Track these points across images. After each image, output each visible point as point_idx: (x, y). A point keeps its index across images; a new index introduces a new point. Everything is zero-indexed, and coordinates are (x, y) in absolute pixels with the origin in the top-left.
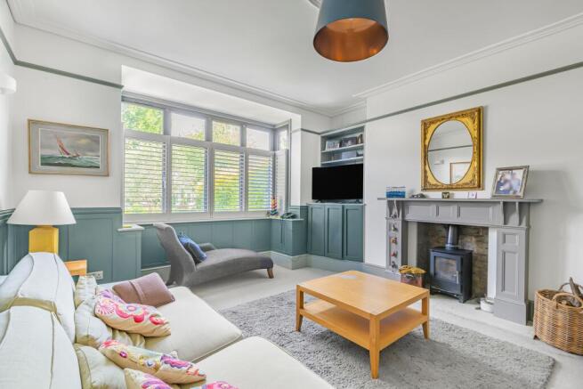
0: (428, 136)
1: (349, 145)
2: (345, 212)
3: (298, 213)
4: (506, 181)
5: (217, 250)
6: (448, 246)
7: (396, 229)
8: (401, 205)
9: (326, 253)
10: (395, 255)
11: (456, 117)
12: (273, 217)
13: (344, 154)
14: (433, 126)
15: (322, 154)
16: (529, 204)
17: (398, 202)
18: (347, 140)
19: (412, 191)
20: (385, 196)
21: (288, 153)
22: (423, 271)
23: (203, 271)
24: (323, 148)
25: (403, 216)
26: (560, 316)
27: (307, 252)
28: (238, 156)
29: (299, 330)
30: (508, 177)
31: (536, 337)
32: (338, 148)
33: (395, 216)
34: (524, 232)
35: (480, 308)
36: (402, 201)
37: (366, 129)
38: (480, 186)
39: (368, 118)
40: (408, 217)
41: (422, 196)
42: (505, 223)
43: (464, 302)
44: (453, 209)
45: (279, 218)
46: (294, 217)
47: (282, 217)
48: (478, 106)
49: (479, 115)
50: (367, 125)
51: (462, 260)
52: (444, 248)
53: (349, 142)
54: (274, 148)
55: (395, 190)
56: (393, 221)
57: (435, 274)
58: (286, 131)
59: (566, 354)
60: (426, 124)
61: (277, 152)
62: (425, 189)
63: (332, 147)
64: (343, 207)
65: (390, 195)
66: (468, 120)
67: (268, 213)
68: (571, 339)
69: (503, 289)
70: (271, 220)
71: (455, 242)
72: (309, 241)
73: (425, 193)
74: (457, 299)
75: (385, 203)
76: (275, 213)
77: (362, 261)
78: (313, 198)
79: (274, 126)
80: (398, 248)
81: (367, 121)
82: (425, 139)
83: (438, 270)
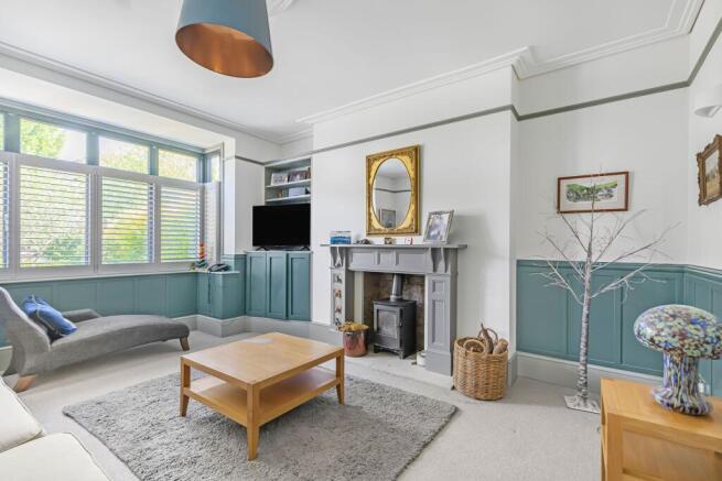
0: (373, 174)
1: (298, 180)
2: (289, 262)
3: (231, 263)
4: (436, 226)
5: (101, 319)
6: (393, 297)
7: (339, 280)
8: (344, 252)
9: (269, 313)
10: (339, 311)
11: (398, 154)
12: (200, 270)
13: (291, 191)
14: (377, 163)
15: (267, 189)
16: (456, 250)
17: (342, 249)
18: (295, 174)
19: (358, 236)
20: (329, 243)
21: (220, 186)
22: (366, 327)
23: (63, 349)
24: (268, 181)
25: (347, 265)
26: (469, 362)
27: (245, 313)
28: (146, 187)
29: (184, 414)
30: (437, 221)
31: (453, 388)
32: (286, 183)
33: (339, 265)
34: (448, 279)
35: (416, 363)
36: (347, 248)
37: (314, 162)
38: (417, 231)
39: (315, 149)
40: (352, 267)
41: (367, 242)
42: (435, 270)
43: (405, 357)
44: (392, 256)
45: (206, 271)
46: (227, 269)
47: (210, 270)
48: (415, 144)
49: (416, 153)
50: (315, 158)
51: (401, 311)
52: (388, 299)
53: (298, 177)
54: (204, 178)
55: (340, 235)
56: (337, 271)
57: (378, 329)
58: (218, 158)
59: (472, 401)
60: (370, 160)
61: (207, 185)
62: (369, 234)
63: (279, 180)
64: (287, 255)
65: (334, 241)
66: (406, 159)
67: (193, 264)
68: (476, 385)
69: (433, 341)
70: (197, 273)
71: (400, 292)
72: (248, 298)
73: (369, 239)
74: (397, 354)
75: (328, 249)
76: (203, 264)
77: (309, 320)
78: (254, 244)
79: (203, 150)
80: (341, 303)
81: (314, 152)
82: (369, 177)
83: (380, 325)
